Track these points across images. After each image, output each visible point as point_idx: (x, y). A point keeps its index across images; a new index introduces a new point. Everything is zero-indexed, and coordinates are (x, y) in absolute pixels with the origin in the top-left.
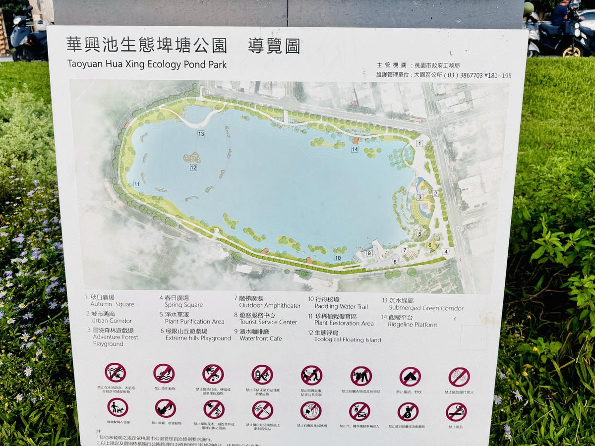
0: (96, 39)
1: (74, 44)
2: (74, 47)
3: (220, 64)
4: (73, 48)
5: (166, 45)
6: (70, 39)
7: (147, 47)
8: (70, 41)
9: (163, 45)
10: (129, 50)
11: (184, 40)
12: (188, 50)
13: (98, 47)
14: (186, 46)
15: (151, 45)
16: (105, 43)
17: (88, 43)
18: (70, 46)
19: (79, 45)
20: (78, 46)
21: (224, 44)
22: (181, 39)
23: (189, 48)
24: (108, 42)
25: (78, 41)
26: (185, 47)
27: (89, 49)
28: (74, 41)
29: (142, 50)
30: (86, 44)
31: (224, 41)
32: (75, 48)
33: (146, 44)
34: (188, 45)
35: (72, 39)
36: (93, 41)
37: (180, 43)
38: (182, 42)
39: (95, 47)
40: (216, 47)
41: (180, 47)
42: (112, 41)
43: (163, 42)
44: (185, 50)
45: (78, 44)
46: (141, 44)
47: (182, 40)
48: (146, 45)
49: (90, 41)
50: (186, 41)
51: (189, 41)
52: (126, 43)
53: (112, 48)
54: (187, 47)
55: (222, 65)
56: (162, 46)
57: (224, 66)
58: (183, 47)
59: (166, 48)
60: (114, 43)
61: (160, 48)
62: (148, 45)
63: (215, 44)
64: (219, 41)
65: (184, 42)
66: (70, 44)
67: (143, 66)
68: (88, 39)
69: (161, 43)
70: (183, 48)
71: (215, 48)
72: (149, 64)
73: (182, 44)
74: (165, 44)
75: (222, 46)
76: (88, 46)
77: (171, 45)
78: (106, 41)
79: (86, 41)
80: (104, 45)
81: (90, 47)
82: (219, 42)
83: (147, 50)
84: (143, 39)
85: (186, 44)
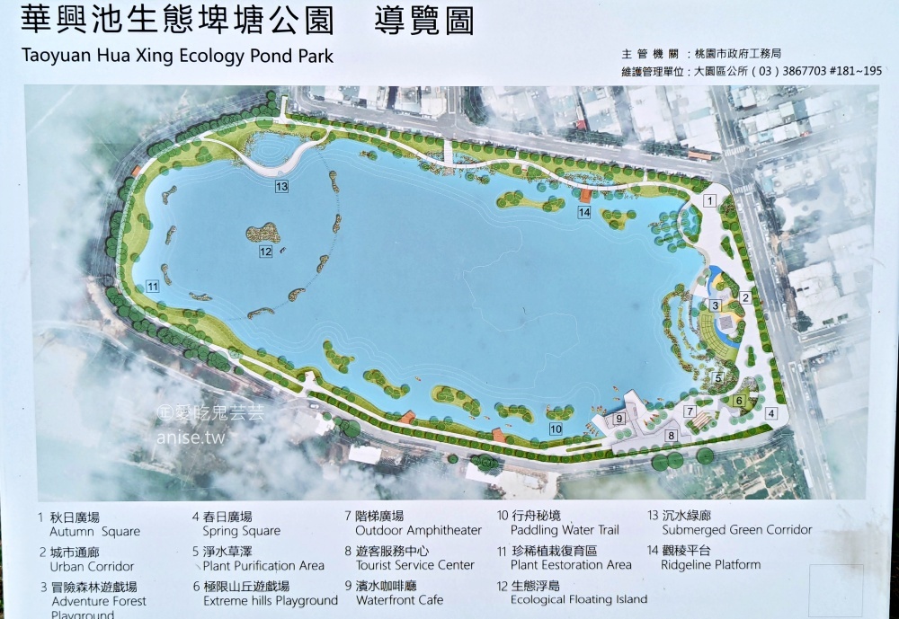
0: (79, 10)
1: (36, 18)
2: (36, 23)
3: (320, 55)
4: (33, 26)
5: (215, 21)
6: (27, 10)
7: (179, 23)
8: (28, 13)
9: (211, 19)
10: (143, 30)
11: (252, 11)
12: (257, 29)
13: (83, 24)
14: (254, 21)
15: (188, 21)
16: (96, 16)
17: (63, 16)
18: (28, 23)
19: (46, 20)
20: (43, 23)
21: (328, 18)
22: (246, 9)
23: (260, 26)
24: (103, 14)
25: (43, 13)
26: (252, 23)
27: (65, 27)
28: (35, 13)
29: (169, 29)
30: (60, 18)
31: (328, 12)
32: (39, 26)
33: (176, 17)
34: (258, 19)
35: (33, 10)
36: (74, 12)
37: (242, 17)
38: (248, 15)
39: (76, 24)
40: (313, 22)
41: (242, 23)
42: (111, 13)
43: (211, 14)
44: (252, 29)
45: (43, 18)
46: (166, 17)
47: (248, 11)
48: (176, 21)
49: (68, 12)
50: (254, 13)
51: (260, 13)
52: (137, 16)
53: (111, 26)
54: (257, 23)
55: (323, 57)
56: (207, 21)
57: (327, 58)
58: (248, 23)
59: (217, 24)
60: (115, 17)
61: (204, 25)
62: (182, 19)
63: (310, 18)
64: (319, 11)
65: (252, 15)
66: (28, 18)
67: (171, 60)
68: (63, 10)
69: (207, 16)
70: (249, 26)
71: (311, 25)
72: (182, 55)
73: (246, 17)
74: (214, 17)
75: (325, 22)
76: (63, 21)
77: (225, 20)
78: (100, 12)
79: (60, 12)
80: (95, 19)
81: (66, 24)
82: (319, 14)
83: (179, 30)
84: (171, 8)
85: (254, 17)
